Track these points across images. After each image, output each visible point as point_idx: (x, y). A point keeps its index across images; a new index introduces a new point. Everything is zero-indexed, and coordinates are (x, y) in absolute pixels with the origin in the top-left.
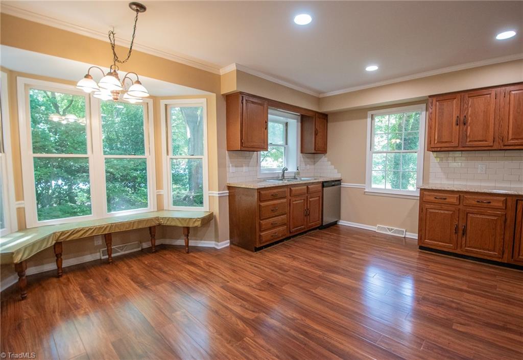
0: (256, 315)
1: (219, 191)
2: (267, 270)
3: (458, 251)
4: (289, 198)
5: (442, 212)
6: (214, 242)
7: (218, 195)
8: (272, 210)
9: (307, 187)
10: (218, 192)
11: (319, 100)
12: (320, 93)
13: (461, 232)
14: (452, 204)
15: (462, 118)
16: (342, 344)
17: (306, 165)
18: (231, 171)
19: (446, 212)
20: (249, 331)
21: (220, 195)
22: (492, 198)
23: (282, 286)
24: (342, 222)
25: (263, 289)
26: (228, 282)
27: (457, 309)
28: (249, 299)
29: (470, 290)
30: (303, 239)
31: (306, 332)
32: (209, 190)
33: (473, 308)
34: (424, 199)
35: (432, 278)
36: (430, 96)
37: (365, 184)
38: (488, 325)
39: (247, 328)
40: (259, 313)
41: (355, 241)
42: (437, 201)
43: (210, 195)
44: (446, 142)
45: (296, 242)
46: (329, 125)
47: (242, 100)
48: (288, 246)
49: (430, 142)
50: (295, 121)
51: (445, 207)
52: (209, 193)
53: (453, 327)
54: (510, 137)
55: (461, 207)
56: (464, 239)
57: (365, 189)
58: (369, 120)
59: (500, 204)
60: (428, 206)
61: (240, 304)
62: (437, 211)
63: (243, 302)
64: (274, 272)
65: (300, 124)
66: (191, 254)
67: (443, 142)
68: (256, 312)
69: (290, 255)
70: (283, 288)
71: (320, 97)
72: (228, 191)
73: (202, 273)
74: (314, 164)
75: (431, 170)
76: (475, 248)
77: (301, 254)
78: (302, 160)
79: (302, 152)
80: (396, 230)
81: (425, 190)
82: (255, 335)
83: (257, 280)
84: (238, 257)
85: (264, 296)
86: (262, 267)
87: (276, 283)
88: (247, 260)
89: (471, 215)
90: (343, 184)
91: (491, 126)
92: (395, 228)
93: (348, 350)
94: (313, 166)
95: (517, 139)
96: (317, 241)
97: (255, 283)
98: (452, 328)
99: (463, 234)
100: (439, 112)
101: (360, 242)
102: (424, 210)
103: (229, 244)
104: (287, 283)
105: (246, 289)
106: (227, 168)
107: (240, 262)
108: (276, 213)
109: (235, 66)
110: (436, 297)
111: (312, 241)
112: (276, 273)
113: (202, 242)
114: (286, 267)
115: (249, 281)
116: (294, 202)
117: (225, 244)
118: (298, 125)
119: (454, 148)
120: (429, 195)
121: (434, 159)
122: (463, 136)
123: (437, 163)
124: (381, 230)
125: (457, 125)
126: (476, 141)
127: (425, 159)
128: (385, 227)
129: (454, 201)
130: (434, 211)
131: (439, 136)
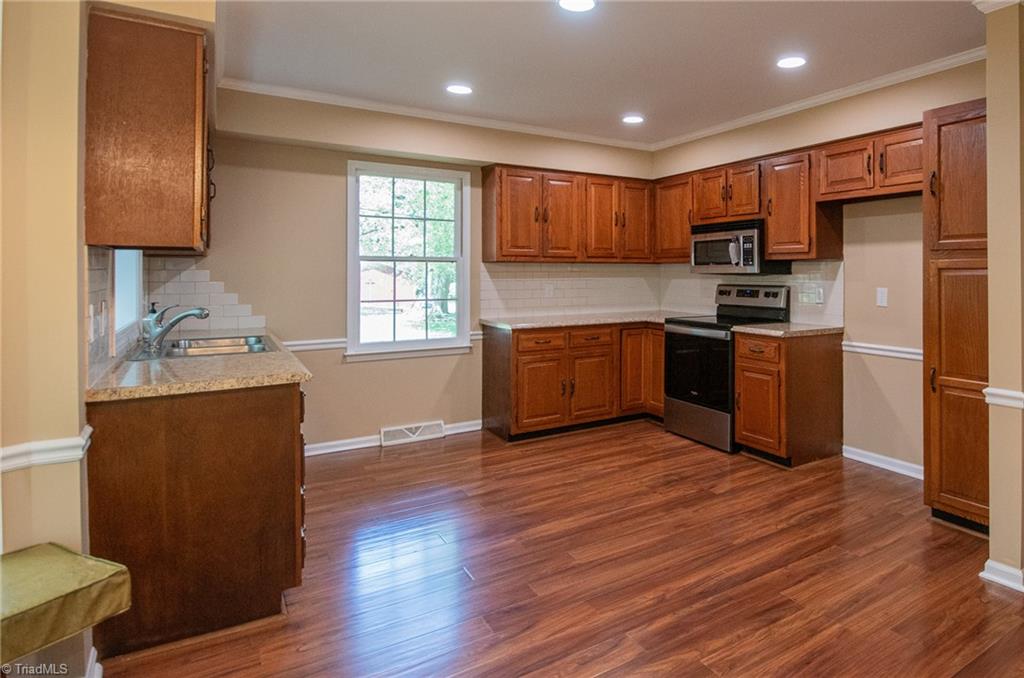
3: (566, 422)
5: (545, 364)
7: (79, 455)
13: (568, 390)
14: (557, 349)
15: (541, 210)
19: (550, 364)
22: (599, 331)
31: (701, 593)
34: (520, 347)
36: (498, 165)
42: (539, 347)
44: (523, 247)
49: (500, 246)
51: (549, 356)
54: (593, 247)
55: (567, 351)
56: (573, 400)
57: (345, 348)
59: (607, 338)
60: (525, 358)
62: (538, 365)
67: (518, 247)
72: (90, 428)
76: (587, 409)
89: (578, 361)
91: (574, 228)
92: (425, 424)
95: (600, 249)
99: (572, 393)
100: (512, 195)
102: (521, 367)
110: (652, 480)
119: (532, 259)
120: (528, 340)
121: (486, 274)
122: (544, 241)
123: (491, 283)
124: (394, 438)
125: (537, 220)
126: (558, 248)
127: (475, 276)
128: (402, 427)
129: (560, 342)
130: (534, 365)
131: (512, 236)
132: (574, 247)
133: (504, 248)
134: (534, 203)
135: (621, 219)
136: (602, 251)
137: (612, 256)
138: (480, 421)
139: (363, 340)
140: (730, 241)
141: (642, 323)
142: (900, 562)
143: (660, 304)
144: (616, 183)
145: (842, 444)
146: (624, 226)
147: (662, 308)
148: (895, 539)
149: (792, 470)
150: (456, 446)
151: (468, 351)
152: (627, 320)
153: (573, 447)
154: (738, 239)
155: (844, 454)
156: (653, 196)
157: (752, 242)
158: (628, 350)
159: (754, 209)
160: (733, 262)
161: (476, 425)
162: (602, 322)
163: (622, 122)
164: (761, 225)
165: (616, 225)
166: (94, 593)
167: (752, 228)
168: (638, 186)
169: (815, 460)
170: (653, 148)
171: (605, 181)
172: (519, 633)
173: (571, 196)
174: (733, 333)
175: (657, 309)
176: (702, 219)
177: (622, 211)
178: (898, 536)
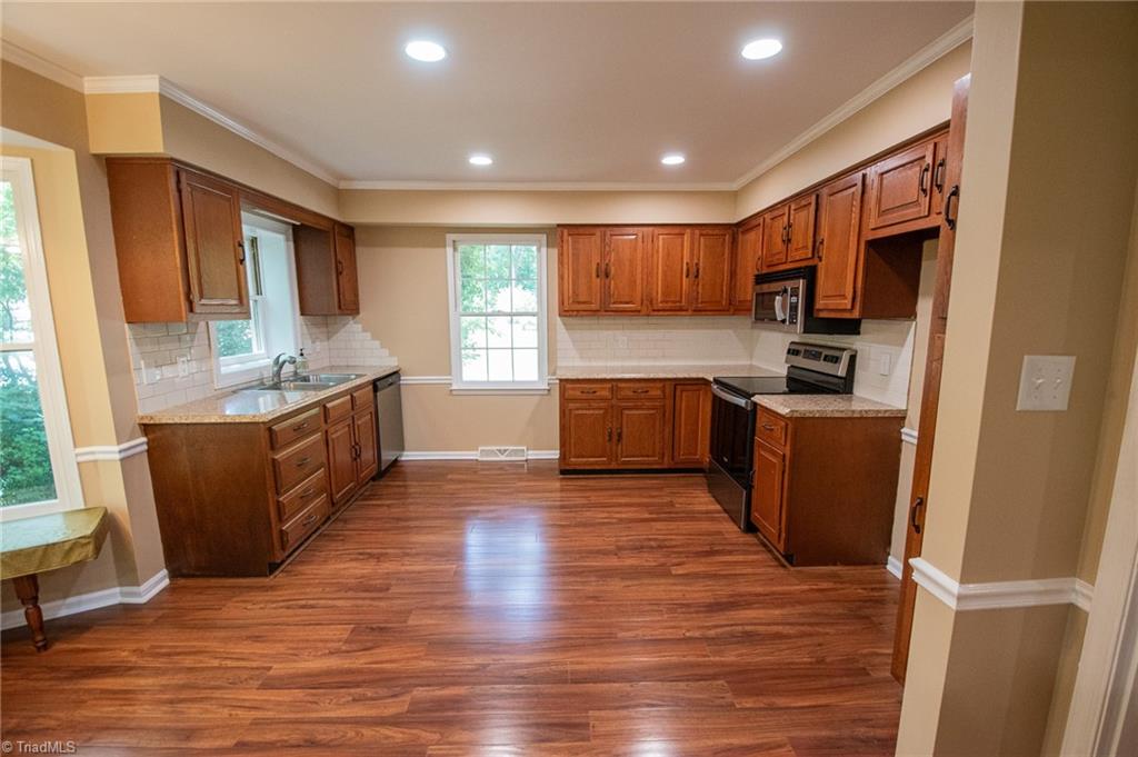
0: (407, 698)
1: (119, 444)
2: (340, 603)
3: (613, 466)
4: (324, 427)
5: (591, 412)
6: (118, 590)
7: (118, 457)
8: (299, 465)
9: (352, 396)
10: (117, 448)
11: (339, 195)
12: (342, 177)
13: (615, 438)
14: (603, 399)
15: (603, 266)
16: (582, 663)
17: (313, 342)
18: (145, 382)
19: (596, 412)
20: (424, 734)
21: (123, 455)
22: (649, 385)
23: (405, 622)
24: (407, 456)
25: (369, 644)
26: (270, 668)
27: (660, 547)
28: (360, 678)
29: (654, 516)
30: (352, 510)
32: (75, 446)
33: (671, 540)
35: (605, 515)
36: (559, 225)
37: (450, 374)
38: (699, 554)
39: (414, 731)
40: (407, 692)
41: (460, 486)
42: (584, 396)
43: (80, 459)
44: (584, 303)
45: (345, 521)
46: (360, 251)
47: (178, 182)
48: (338, 535)
49: (562, 303)
50: (281, 237)
51: (595, 405)
52: (77, 455)
53: (674, 572)
54: (659, 300)
55: (614, 402)
56: (620, 447)
57: (451, 384)
58: (449, 250)
59: (659, 392)
60: (571, 405)
61: (350, 698)
62: (584, 412)
63: (352, 691)
64: (360, 602)
65: (292, 244)
66: (58, 646)
67: (579, 303)
68: (402, 694)
69: (361, 554)
70: (410, 622)
71: (341, 188)
72: (144, 439)
73: (164, 680)
74: (328, 339)
75: (559, 345)
76: (633, 456)
77: (381, 543)
78: (306, 331)
79: (303, 313)
80: (513, 450)
81: (567, 380)
82: (442, 734)
83: (342, 632)
84: (230, 604)
85: (388, 658)
86: (322, 602)
87: (386, 622)
88: (267, 602)
89: (626, 412)
90: (405, 379)
91: (639, 282)
92: (511, 448)
93: (594, 667)
94: (326, 343)
95: (667, 302)
96: (388, 506)
97: (339, 641)
98: (671, 575)
99: (619, 441)
100: (573, 254)
101: (470, 485)
102: (567, 412)
103: (167, 582)
104: (410, 612)
105: (334, 663)
106: (134, 374)
107: (248, 613)
108: (306, 471)
109: (157, 81)
110: (631, 540)
111: (381, 510)
112: (368, 602)
113: (71, 600)
114: (378, 582)
115: (320, 645)
116: (334, 436)
117: (155, 583)
118: (288, 247)
119: (594, 313)
120: (573, 389)
121: (563, 327)
122: (606, 294)
123: (567, 335)
124: (487, 455)
125: (598, 276)
126: (621, 303)
127: (551, 328)
128: (494, 448)
129: (606, 393)
130: (580, 412)
131: (574, 292)
132: (638, 299)
133: (566, 303)
134: (596, 259)
135: (693, 270)
136: (670, 304)
137: (681, 310)
138: (558, 452)
139: (465, 378)
140: (777, 293)
141: (698, 379)
142: (780, 737)
143: (751, 358)
144: (688, 231)
145: (889, 554)
146: (697, 277)
147: (754, 363)
148: (814, 703)
149: (792, 569)
150: (537, 470)
151: (546, 392)
152: (681, 376)
153: (602, 490)
154: (785, 291)
155: (888, 567)
156: (734, 241)
157: (797, 296)
158: (683, 405)
159: (806, 254)
160: (779, 319)
161: (555, 454)
162: (652, 376)
163: (660, 163)
164: (810, 274)
165: (687, 276)
166: (67, 547)
167: (798, 278)
168: (716, 232)
169: (835, 564)
170: (735, 186)
171: (677, 231)
172: (355, 651)
173: (636, 250)
174: (755, 404)
175: (749, 363)
176: (769, 266)
177: (696, 261)
178: (823, 700)
